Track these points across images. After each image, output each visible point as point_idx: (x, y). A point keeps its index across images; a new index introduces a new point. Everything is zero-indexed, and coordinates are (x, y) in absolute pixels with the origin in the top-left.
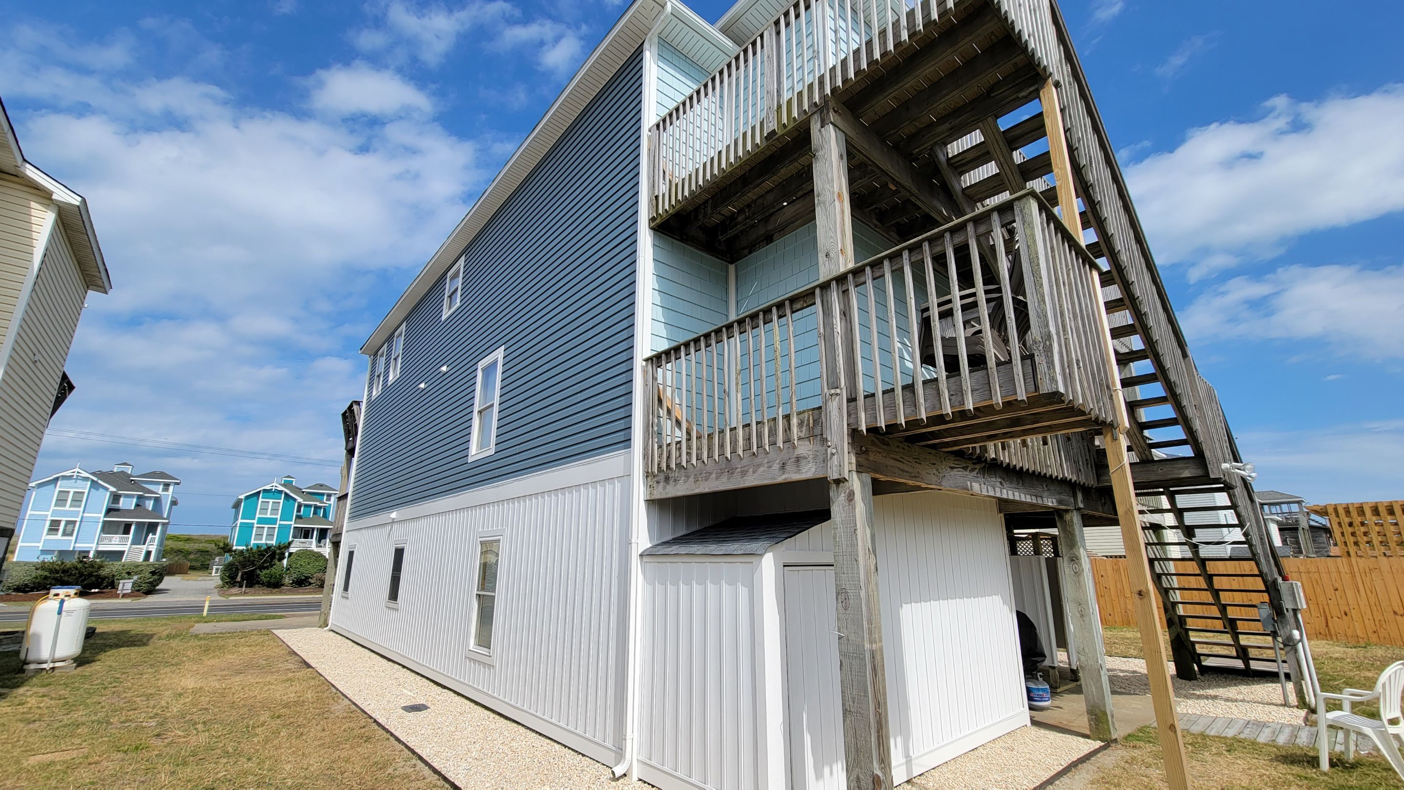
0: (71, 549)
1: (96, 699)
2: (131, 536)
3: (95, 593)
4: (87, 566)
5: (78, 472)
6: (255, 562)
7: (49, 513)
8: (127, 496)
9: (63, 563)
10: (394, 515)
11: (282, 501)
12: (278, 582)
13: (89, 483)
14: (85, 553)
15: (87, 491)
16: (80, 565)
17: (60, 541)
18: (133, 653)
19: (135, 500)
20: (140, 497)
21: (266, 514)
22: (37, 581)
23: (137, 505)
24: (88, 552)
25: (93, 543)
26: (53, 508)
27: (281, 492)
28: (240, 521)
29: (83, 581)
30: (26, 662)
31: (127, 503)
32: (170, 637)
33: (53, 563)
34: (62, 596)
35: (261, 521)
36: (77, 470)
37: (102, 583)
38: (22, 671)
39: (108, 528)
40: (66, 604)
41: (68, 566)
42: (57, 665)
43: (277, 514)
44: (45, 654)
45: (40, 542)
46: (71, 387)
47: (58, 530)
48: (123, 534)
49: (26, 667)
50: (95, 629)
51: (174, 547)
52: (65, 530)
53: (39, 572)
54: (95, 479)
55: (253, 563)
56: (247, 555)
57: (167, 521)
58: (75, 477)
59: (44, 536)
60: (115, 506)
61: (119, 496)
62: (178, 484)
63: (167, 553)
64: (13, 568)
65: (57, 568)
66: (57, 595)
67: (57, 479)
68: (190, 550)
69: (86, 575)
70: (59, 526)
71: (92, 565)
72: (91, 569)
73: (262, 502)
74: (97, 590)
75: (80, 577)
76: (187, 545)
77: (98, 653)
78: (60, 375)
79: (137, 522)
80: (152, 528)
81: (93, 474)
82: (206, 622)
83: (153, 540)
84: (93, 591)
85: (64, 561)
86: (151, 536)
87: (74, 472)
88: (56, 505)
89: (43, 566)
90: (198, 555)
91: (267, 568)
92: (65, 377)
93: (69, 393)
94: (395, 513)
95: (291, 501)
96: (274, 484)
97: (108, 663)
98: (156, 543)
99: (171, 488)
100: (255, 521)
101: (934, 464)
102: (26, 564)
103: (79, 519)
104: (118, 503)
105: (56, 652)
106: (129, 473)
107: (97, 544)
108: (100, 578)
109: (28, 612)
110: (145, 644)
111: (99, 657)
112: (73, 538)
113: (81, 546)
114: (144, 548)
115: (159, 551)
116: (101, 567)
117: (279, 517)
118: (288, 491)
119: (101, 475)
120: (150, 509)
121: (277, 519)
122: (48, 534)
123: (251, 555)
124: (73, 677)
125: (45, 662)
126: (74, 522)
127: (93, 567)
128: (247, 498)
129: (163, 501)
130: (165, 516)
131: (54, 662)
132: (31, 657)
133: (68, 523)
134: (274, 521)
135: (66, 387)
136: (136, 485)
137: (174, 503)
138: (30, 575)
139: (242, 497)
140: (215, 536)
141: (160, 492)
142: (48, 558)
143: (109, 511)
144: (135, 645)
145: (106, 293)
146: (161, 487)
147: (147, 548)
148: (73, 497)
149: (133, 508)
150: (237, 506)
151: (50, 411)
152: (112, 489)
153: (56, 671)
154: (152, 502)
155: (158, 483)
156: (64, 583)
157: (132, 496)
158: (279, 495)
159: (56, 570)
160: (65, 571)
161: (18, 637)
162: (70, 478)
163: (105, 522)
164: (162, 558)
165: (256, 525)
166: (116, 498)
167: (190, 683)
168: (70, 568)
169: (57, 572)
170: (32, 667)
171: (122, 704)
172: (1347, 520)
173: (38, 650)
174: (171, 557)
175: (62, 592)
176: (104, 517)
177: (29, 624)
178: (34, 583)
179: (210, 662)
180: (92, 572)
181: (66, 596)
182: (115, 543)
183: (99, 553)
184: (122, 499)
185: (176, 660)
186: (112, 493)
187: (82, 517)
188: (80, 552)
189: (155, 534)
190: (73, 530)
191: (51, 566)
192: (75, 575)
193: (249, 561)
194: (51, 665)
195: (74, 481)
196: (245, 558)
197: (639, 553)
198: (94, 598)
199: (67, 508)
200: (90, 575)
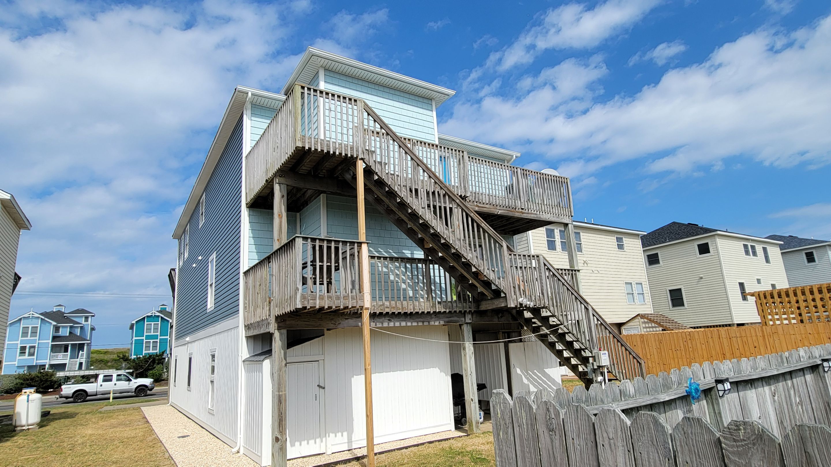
0: (35, 364)
1: (47, 439)
2: (69, 353)
3: (51, 391)
4: (44, 375)
5: (32, 314)
6: (143, 366)
7: (19, 342)
8: (63, 327)
9: (30, 374)
10: (188, 339)
11: (159, 323)
12: (158, 379)
13: (40, 320)
14: (43, 366)
15: (39, 326)
16: (39, 375)
17: (27, 360)
18: (67, 421)
19: (68, 329)
20: (71, 327)
21: (151, 332)
22: (17, 386)
23: (70, 333)
24: (45, 365)
25: (47, 359)
26: (20, 338)
27: (159, 316)
28: (134, 338)
29: (43, 385)
30: (16, 427)
31: (64, 332)
32: (86, 413)
33: (24, 374)
34: (28, 393)
35: (148, 337)
36: (31, 313)
37: (54, 385)
38: (15, 431)
39: (55, 349)
40: (30, 397)
41: (33, 376)
42: (30, 427)
43: (158, 332)
44: (24, 422)
45: (15, 361)
46: (20, 278)
47: (25, 353)
48: (64, 352)
49: (16, 429)
50: (50, 412)
51: (98, 358)
52: (29, 352)
53: (18, 381)
54: (43, 317)
55: (141, 367)
56: (138, 362)
57: (89, 342)
58: (31, 317)
59: (18, 358)
60: (57, 334)
61: (59, 327)
62: (93, 316)
63: (94, 363)
64: (2, 379)
65: (27, 377)
66: (25, 392)
67: (20, 319)
68: (108, 359)
69: (44, 381)
70: (25, 350)
71: (47, 374)
72: (46, 377)
73: (147, 324)
74: (52, 390)
75: (41, 382)
76: (106, 356)
77: (50, 423)
78: (13, 275)
79: (71, 344)
80: (81, 347)
81: (41, 314)
82: (111, 405)
83: (82, 355)
84: (50, 390)
85: (31, 373)
86: (81, 352)
87: (30, 314)
88: (22, 337)
89: (19, 377)
90: (113, 363)
91: (151, 370)
92: (16, 274)
93: (19, 281)
94: (188, 338)
95: (166, 322)
96: (153, 312)
97: (54, 426)
98: (85, 357)
99: (90, 319)
100: (144, 338)
101: (332, 319)
102: (10, 376)
103: (37, 345)
104: (59, 332)
105: (29, 421)
106: (63, 311)
107: (50, 360)
108: (53, 382)
109: (13, 405)
110: (73, 417)
111: (50, 424)
112: (35, 357)
113: (41, 362)
114: (78, 361)
115: (87, 362)
116: (52, 375)
117: (159, 334)
118: (163, 316)
119: (46, 314)
120: (79, 335)
121: (158, 335)
122: (19, 356)
123: (140, 362)
124: (38, 432)
125: (24, 426)
126: (34, 347)
127: (47, 375)
128: (137, 322)
129: (86, 328)
130: (88, 339)
131: (28, 426)
132: (18, 424)
133: (31, 347)
134: (156, 337)
135: (17, 278)
136: (68, 320)
137: (93, 329)
138: (13, 383)
139: (134, 322)
140: (123, 349)
141: (83, 323)
142: (21, 371)
143: (54, 338)
144: (68, 418)
145: (29, 230)
146: (84, 319)
147: (80, 360)
148: (31, 330)
149: (68, 335)
150: (132, 327)
151: (11, 291)
152: (54, 323)
153: (30, 431)
154: (79, 330)
155: (82, 317)
156: (30, 386)
157: (66, 327)
158: (157, 318)
159: (27, 379)
160: (32, 379)
161: (10, 417)
162: (28, 318)
163: (52, 345)
164: (91, 366)
165: (145, 341)
166: (57, 329)
167: (90, 432)
168: (35, 377)
169: (28, 380)
170: (19, 428)
171: (58, 440)
172: (765, 301)
173: (20, 420)
174: (97, 365)
175: (28, 391)
176: (52, 341)
177: (14, 411)
178: (15, 388)
179: (101, 423)
180: (47, 379)
181: (30, 393)
182: (60, 358)
183: (52, 366)
184: (61, 329)
185: (86, 423)
186: (54, 325)
187: (39, 343)
188: (41, 366)
189: (83, 351)
190: (34, 352)
191: (24, 376)
192: (38, 381)
193: (139, 366)
194: (27, 428)
195: (31, 320)
196: (136, 364)
197: (243, 360)
198: (51, 395)
199: (29, 338)
200: (46, 381)
